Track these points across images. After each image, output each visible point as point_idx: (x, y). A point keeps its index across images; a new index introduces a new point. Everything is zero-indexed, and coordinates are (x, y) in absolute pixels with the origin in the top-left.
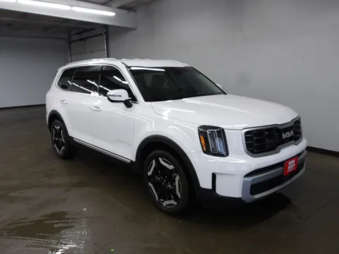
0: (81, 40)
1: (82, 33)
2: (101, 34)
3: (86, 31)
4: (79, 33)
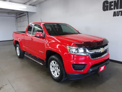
0: (20, 17)
2: (26, 15)
4: (19, 15)
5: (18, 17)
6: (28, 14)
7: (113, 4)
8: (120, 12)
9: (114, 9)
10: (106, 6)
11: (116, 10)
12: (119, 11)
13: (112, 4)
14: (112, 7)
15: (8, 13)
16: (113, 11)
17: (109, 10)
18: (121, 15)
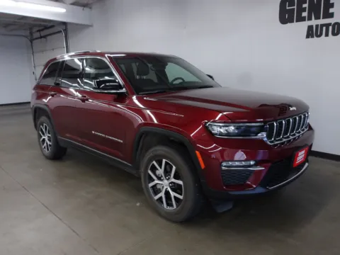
1: (42, 30)
3: (46, 28)
5: (37, 39)
6: (66, 30)
8: (324, 28)
10: (288, 12)
11: (314, 22)
13: (304, 6)
14: (305, 14)
15: (5, 27)
17: (297, 21)
18: (327, 35)
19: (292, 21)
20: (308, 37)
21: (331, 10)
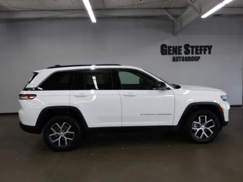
7: (171, 49)
9: (173, 54)
10: (165, 50)
11: (175, 56)
12: (178, 57)
14: (171, 52)
16: (172, 56)
17: (168, 54)
18: (180, 61)
19: (166, 54)
20: (173, 61)
21: (181, 52)
